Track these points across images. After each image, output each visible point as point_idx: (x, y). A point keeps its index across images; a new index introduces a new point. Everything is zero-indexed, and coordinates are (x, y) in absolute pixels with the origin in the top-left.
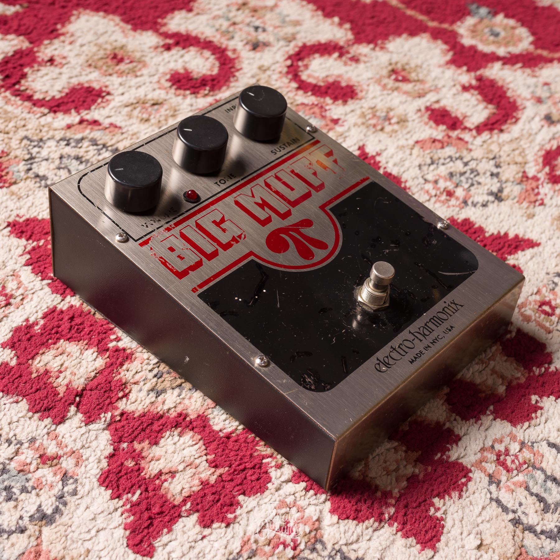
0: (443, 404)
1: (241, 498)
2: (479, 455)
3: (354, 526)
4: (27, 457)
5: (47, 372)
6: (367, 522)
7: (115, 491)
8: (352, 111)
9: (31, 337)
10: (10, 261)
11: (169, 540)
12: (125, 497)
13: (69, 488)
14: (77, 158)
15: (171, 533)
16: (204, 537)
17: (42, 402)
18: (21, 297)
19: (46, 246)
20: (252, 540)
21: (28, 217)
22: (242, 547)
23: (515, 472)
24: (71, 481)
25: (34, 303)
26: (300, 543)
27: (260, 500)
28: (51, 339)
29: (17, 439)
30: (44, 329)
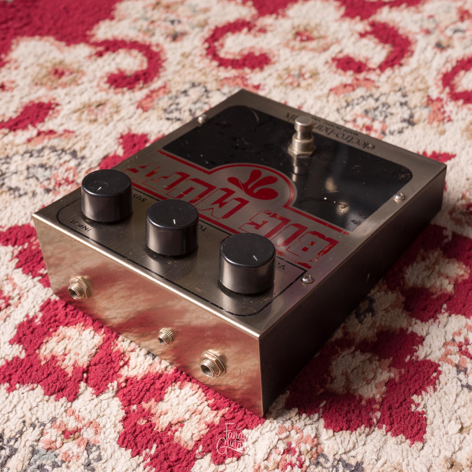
0: (402, 312)
1: (245, 431)
2: (443, 350)
3: (349, 436)
4: (51, 436)
5: (53, 357)
6: (359, 430)
7: (134, 449)
8: (270, 75)
9: (34, 329)
10: (2, 267)
12: (144, 453)
13: (94, 455)
14: (42, 166)
17: (55, 385)
18: (18, 297)
19: (31, 247)
20: (262, 467)
21: (9, 226)
24: (94, 448)
25: (30, 299)
26: (305, 461)
27: (262, 430)
28: (51, 328)
29: (40, 421)
30: (44, 320)
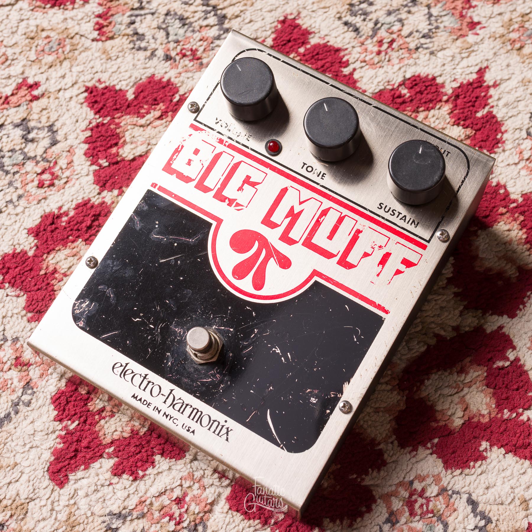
0: (390, 421)
1: (158, 458)
2: (393, 488)
3: (239, 521)
5: (55, 271)
7: (61, 413)
9: (56, 228)
10: (72, 134)
11: (82, 476)
12: (64, 423)
13: (26, 398)
14: (182, 19)
15: (87, 471)
16: (111, 484)
17: (37, 304)
18: (65, 180)
19: (110, 125)
20: (148, 502)
21: (107, 84)
22: (136, 505)
23: (417, 518)
24: (30, 392)
25: (73, 190)
26: (185, 521)
27: (173, 465)
28: (71, 235)
29: (5, 334)
30: (69, 223)
